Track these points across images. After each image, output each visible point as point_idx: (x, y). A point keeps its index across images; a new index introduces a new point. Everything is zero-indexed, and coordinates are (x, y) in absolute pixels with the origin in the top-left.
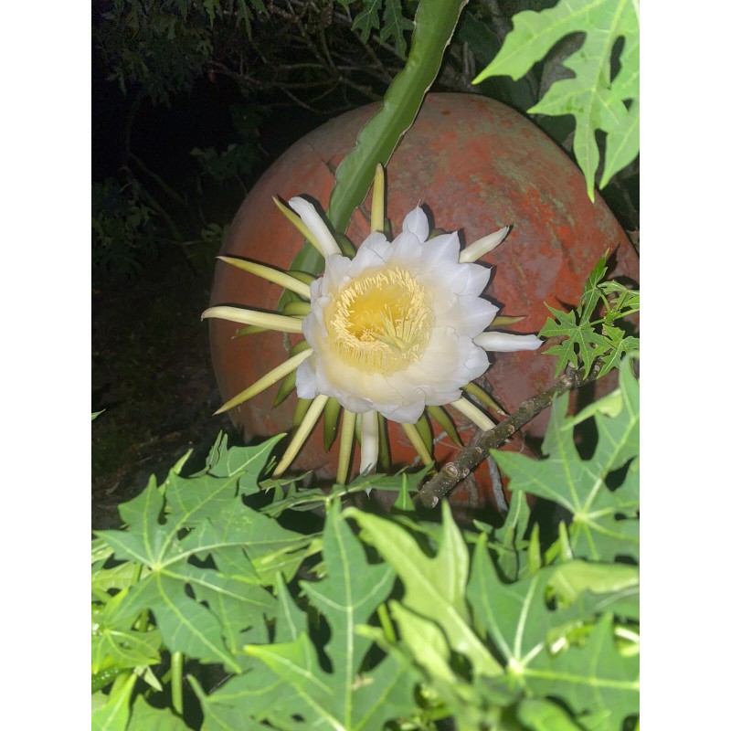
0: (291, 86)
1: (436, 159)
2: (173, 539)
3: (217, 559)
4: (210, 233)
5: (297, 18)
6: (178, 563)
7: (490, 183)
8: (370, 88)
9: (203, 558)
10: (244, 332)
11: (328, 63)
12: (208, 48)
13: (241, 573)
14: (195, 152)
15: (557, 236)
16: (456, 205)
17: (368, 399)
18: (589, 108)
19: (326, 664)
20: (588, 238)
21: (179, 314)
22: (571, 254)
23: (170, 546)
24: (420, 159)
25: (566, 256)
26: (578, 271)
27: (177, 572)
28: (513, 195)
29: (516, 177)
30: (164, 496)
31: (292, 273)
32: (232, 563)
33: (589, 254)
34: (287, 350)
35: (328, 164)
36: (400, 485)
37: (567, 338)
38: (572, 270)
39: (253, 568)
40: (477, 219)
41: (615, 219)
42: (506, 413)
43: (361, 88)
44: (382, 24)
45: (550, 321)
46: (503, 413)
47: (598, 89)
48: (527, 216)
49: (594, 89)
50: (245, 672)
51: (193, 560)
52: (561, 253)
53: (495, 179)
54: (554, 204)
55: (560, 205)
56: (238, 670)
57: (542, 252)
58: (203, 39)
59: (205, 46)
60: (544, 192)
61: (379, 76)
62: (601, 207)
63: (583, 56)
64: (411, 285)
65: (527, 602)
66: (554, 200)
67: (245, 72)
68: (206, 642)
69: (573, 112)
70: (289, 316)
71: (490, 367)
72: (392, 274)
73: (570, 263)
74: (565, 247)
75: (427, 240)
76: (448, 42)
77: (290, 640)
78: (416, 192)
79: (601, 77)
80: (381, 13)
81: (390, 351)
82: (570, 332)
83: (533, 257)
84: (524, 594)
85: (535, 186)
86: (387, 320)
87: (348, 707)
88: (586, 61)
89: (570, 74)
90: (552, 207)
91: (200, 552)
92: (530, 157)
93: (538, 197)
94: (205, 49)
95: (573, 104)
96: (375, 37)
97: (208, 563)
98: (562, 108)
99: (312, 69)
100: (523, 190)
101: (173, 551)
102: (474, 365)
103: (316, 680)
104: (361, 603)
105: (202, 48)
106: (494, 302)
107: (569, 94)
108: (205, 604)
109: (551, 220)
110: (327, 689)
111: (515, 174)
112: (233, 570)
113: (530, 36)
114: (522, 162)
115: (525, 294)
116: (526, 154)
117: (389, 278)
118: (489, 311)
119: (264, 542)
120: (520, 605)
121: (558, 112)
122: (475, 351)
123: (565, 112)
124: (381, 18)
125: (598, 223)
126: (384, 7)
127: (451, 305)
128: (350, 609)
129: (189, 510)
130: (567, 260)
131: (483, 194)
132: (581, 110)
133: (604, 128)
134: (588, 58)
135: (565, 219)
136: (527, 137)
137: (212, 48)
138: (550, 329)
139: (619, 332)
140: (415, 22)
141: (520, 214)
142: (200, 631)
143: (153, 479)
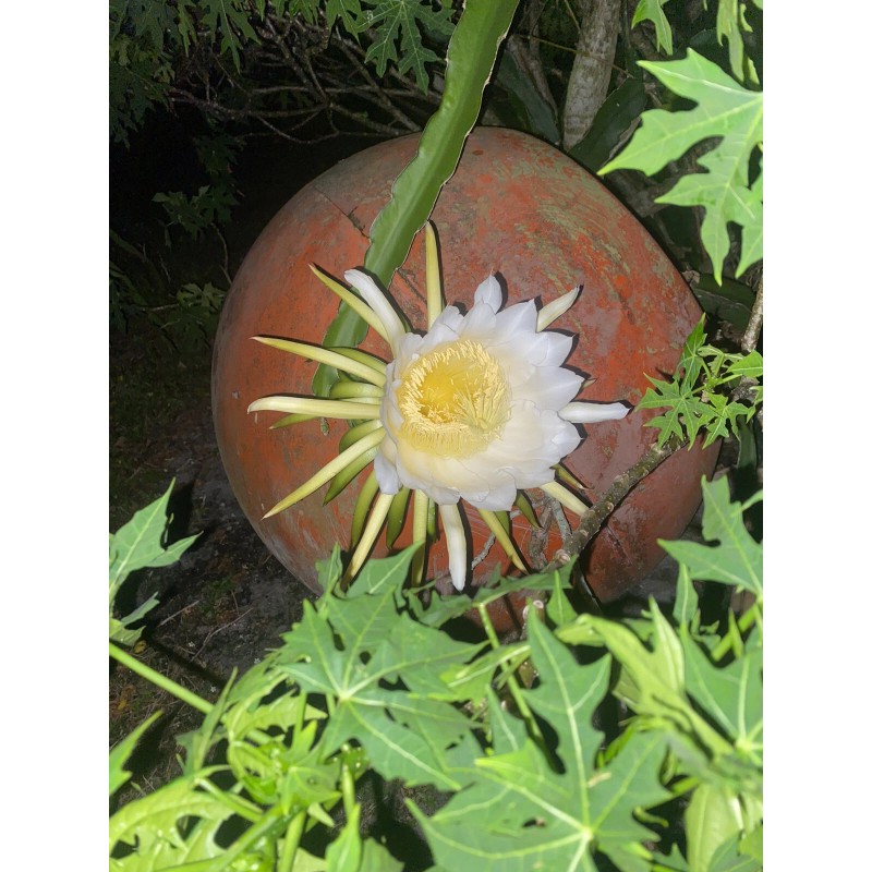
0: (270, 115)
1: (474, 207)
2: (354, 664)
3: (406, 680)
4: (188, 295)
5: (279, 38)
6: (366, 688)
7: (536, 232)
8: (366, 115)
9: (393, 680)
10: (286, 421)
11: (315, 86)
12: (168, 73)
13: (434, 691)
14: (159, 197)
15: (614, 286)
16: (502, 258)
17: (454, 488)
18: (720, 201)
19: (558, 766)
20: (646, 286)
21: (150, 394)
22: (630, 305)
23: (353, 673)
24: (457, 208)
25: (625, 307)
26: (639, 322)
27: (367, 698)
28: (563, 243)
29: (564, 223)
30: (328, 621)
31: (338, 350)
32: (423, 682)
33: (649, 304)
34: (325, 434)
35: (349, 216)
36: (553, 584)
37: (671, 408)
38: (632, 322)
39: (444, 685)
40: (527, 273)
41: (671, 264)
42: (584, 486)
43: (356, 116)
44: (400, 55)
45: (650, 392)
46: (581, 487)
47: (732, 185)
48: (580, 267)
49: (728, 185)
50: (467, 788)
51: (384, 684)
52: (619, 305)
53: (542, 227)
54: (607, 251)
55: (613, 251)
56: (456, 786)
57: (599, 305)
58: (162, 63)
59: (166, 72)
60: (594, 237)
61: (374, 99)
62: (656, 251)
63: (718, 155)
64: (485, 358)
65: (743, 683)
66: (607, 246)
67: (211, 98)
68: (419, 763)
69: (703, 203)
70: (337, 399)
71: (582, 442)
72: (463, 348)
73: (630, 315)
74: (623, 298)
75: (500, 310)
76: (487, 82)
77: (510, 749)
78: (456, 246)
79: (737, 175)
80: (397, 43)
81: (469, 432)
82: (672, 402)
83: (590, 311)
84: (739, 676)
85: (585, 232)
86: (465, 399)
87: (586, 804)
88: (721, 160)
89: (704, 170)
90: (605, 255)
91: (388, 674)
92: (576, 200)
93: (589, 243)
94: (165, 73)
95: (705, 197)
96: (393, 71)
97: (400, 686)
98: (693, 200)
99: (289, 92)
100: (573, 237)
101: (357, 677)
102: (562, 441)
103: (550, 784)
104: (580, 704)
105: (162, 73)
106: (578, 372)
107: (701, 187)
108: (406, 725)
109: (606, 269)
110: (561, 790)
111: (563, 220)
112: (426, 689)
113: (663, 135)
114: (568, 206)
115: (585, 353)
116: (571, 196)
117: (460, 353)
118: (574, 382)
119: (441, 656)
120: (736, 687)
121: (687, 203)
122: (563, 426)
123: (696, 203)
124: (398, 48)
125: (655, 268)
126: (400, 35)
127: (528, 377)
128: (571, 711)
129: (360, 633)
130: (626, 312)
131: (531, 245)
132: (713, 203)
133: (739, 221)
134: (723, 157)
135: (620, 266)
136: (570, 177)
137: (173, 74)
138: (650, 400)
139: (722, 398)
140: (447, 60)
141: (573, 265)
142: (411, 753)
143: (307, 605)
